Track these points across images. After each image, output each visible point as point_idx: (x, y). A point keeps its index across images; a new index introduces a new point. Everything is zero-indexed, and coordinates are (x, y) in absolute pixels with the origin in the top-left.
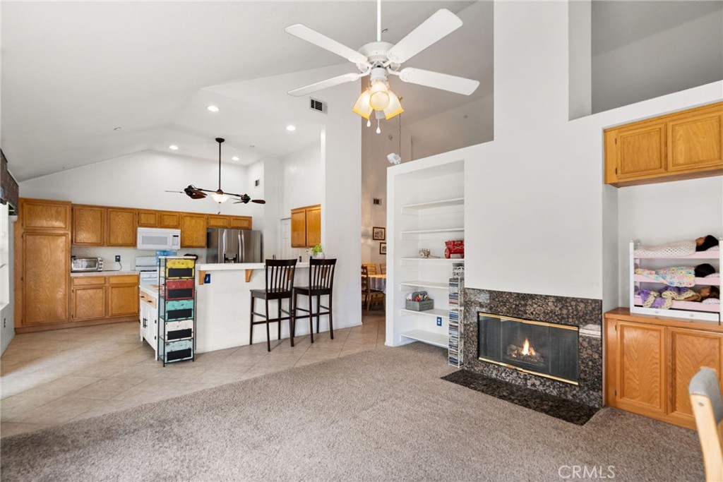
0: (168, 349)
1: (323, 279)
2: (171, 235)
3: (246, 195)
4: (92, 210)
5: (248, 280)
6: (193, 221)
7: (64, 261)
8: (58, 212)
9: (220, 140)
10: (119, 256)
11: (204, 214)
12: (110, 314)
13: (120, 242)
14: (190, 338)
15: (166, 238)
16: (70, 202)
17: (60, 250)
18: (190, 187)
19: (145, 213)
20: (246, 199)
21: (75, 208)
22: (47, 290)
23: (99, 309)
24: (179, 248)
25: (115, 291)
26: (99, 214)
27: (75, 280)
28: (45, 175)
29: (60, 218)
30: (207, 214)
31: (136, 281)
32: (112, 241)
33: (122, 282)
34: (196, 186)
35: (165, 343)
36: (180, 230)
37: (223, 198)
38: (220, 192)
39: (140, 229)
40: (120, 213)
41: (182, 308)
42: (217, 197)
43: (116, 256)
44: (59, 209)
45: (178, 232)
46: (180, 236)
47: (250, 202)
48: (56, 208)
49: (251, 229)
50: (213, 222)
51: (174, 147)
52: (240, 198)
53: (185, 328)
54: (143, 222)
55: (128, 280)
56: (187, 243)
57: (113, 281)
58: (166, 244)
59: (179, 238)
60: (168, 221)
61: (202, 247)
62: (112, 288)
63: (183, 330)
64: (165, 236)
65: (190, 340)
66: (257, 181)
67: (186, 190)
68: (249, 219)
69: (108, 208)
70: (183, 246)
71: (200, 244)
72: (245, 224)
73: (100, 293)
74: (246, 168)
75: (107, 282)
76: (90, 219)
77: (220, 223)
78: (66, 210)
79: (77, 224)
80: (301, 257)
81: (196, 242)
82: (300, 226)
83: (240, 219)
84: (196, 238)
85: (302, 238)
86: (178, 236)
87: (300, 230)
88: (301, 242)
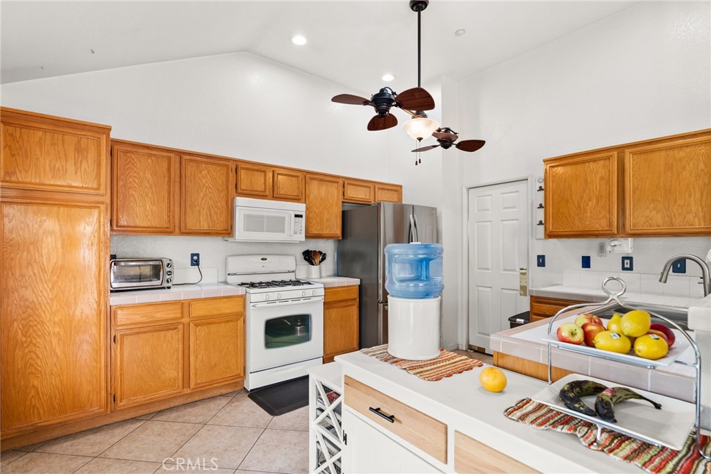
2: (292, 214)
4: (150, 155)
6: (323, 190)
7: (94, 268)
8: (79, 150)
10: (198, 255)
11: (338, 177)
12: (192, 386)
13: (205, 226)
15: (284, 219)
17: (86, 241)
19: (247, 169)
20: (445, 140)
21: (116, 147)
22: (55, 341)
23: (172, 372)
24: (304, 239)
25: (202, 331)
26: (165, 165)
27: (119, 312)
29: (84, 164)
30: (342, 177)
31: (242, 310)
32: (191, 224)
33: (215, 312)
36: (304, 205)
39: (240, 201)
42: (416, 128)
43: (193, 255)
44: (84, 142)
45: (301, 208)
46: (304, 216)
48: (75, 139)
50: (351, 193)
54: (243, 187)
55: (227, 308)
56: (314, 231)
57: (198, 311)
58: (284, 230)
59: (303, 220)
60: (285, 187)
62: (196, 325)
64: (282, 215)
68: (398, 189)
69: (180, 153)
70: (309, 236)
71: (332, 232)
73: (173, 340)
75: (186, 314)
76: (148, 175)
77: (361, 194)
78: (99, 146)
79: (121, 183)
80: (588, 258)
81: (327, 228)
82: (587, 191)
83: (388, 190)
84: (327, 220)
85: (600, 216)
86: (301, 216)
87: (590, 199)
88: (597, 226)
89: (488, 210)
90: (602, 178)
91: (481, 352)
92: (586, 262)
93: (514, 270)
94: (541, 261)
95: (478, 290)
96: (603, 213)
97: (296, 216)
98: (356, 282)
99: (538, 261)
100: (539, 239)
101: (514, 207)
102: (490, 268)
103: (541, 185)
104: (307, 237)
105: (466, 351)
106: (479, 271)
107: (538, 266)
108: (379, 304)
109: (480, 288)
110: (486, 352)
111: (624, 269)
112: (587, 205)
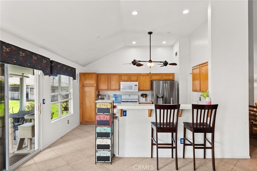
0: (98, 155)
1: (209, 118)
2: (134, 85)
3: (166, 61)
5: (150, 115)
6: (144, 78)
9: (150, 33)
13: (114, 89)
14: (109, 150)
15: (132, 86)
16: (96, 73)
18: (134, 60)
20: (166, 64)
21: (99, 75)
26: (107, 77)
28: (91, 63)
29: (92, 80)
32: (112, 89)
34: (137, 59)
35: (96, 150)
36: (138, 82)
37: (152, 64)
38: (150, 61)
39: (121, 83)
40: (114, 76)
41: (104, 131)
42: (149, 64)
45: (137, 83)
47: (168, 65)
48: (91, 76)
49: (174, 80)
50: (154, 78)
51: (134, 43)
52: (162, 63)
53: (106, 144)
54: (123, 79)
56: (141, 89)
58: (132, 89)
60: (133, 78)
61: (149, 90)
63: (105, 145)
64: (132, 85)
65: (109, 151)
66: (176, 53)
67: (132, 62)
68: (173, 75)
70: (139, 90)
71: (147, 89)
72: (171, 78)
74: (172, 47)
76: (104, 79)
77: (157, 78)
81: (145, 88)
83: (168, 75)
84: (145, 86)
86: (137, 85)
97: (135, 85)
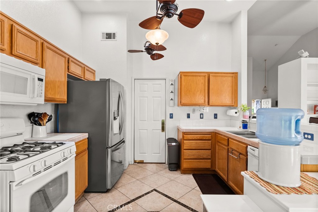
6: (56, 60)
11: (65, 53)
24: (43, 102)
30: (68, 55)
46: (44, 80)
59: (44, 83)
66: (109, 34)
71: (62, 97)
72: (92, 78)
77: (78, 71)
80: (189, 114)
81: (58, 93)
82: (197, 87)
85: (201, 98)
86: (42, 80)
87: (198, 91)
88: (200, 102)
89: (146, 91)
90: (202, 83)
91: (142, 162)
92: (188, 116)
93: (159, 121)
94: (171, 116)
95: (140, 132)
96: (202, 97)
97: (39, 79)
98: (86, 135)
99: (170, 116)
100: (171, 106)
101: (159, 91)
102: (147, 120)
103: (172, 82)
104: (46, 100)
105: (134, 164)
106: (140, 122)
107: (170, 118)
108: (109, 149)
109: (141, 131)
110: (144, 162)
111: (201, 118)
112: (197, 93)
